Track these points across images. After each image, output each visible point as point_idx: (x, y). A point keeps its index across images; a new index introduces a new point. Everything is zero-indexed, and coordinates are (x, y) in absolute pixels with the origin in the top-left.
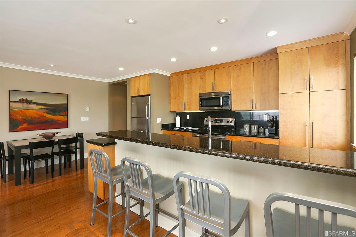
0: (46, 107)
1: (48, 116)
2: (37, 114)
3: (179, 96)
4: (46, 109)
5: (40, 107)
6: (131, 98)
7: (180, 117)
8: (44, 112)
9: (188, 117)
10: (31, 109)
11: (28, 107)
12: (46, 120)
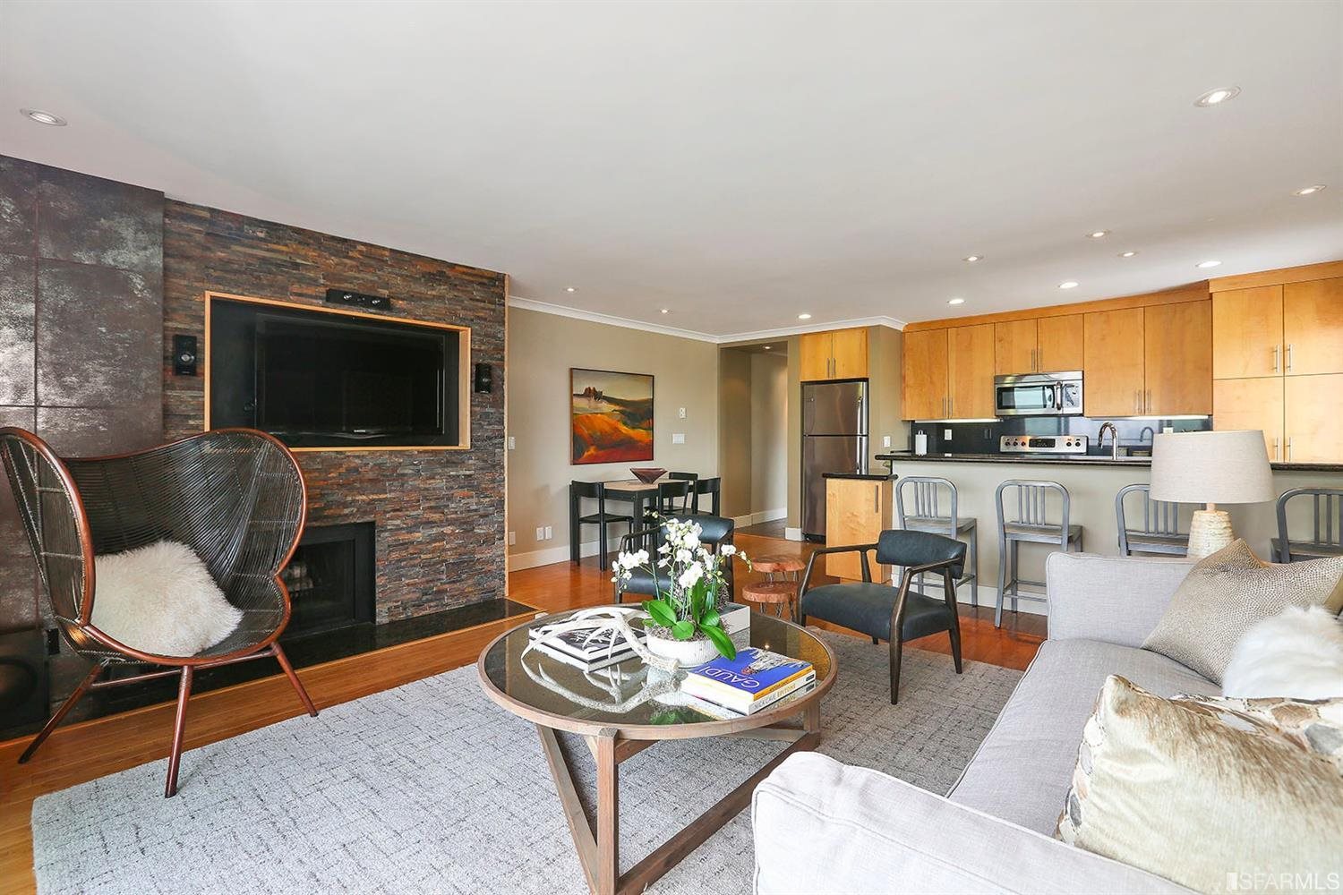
0: (621, 408)
1: (624, 429)
2: (609, 424)
3: (932, 382)
4: (621, 412)
5: (613, 407)
6: (802, 388)
7: (925, 436)
8: (618, 421)
9: (948, 435)
10: (601, 413)
11: (597, 409)
12: (622, 440)
